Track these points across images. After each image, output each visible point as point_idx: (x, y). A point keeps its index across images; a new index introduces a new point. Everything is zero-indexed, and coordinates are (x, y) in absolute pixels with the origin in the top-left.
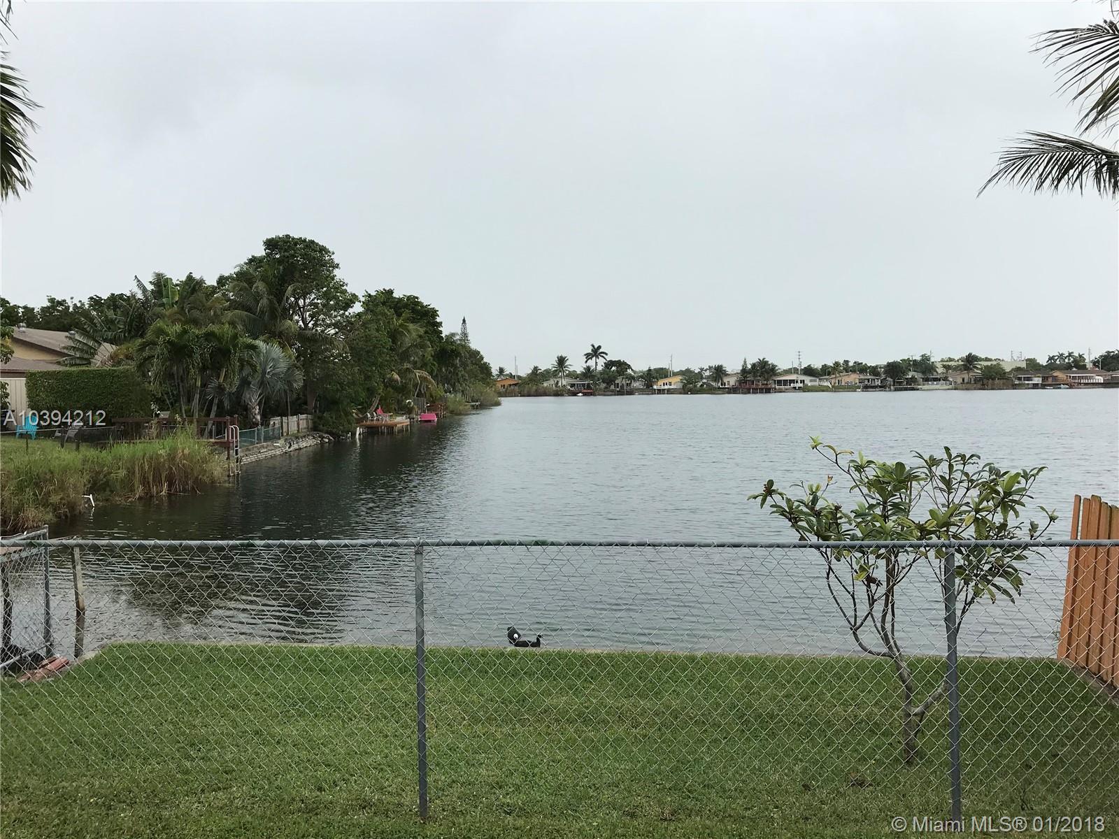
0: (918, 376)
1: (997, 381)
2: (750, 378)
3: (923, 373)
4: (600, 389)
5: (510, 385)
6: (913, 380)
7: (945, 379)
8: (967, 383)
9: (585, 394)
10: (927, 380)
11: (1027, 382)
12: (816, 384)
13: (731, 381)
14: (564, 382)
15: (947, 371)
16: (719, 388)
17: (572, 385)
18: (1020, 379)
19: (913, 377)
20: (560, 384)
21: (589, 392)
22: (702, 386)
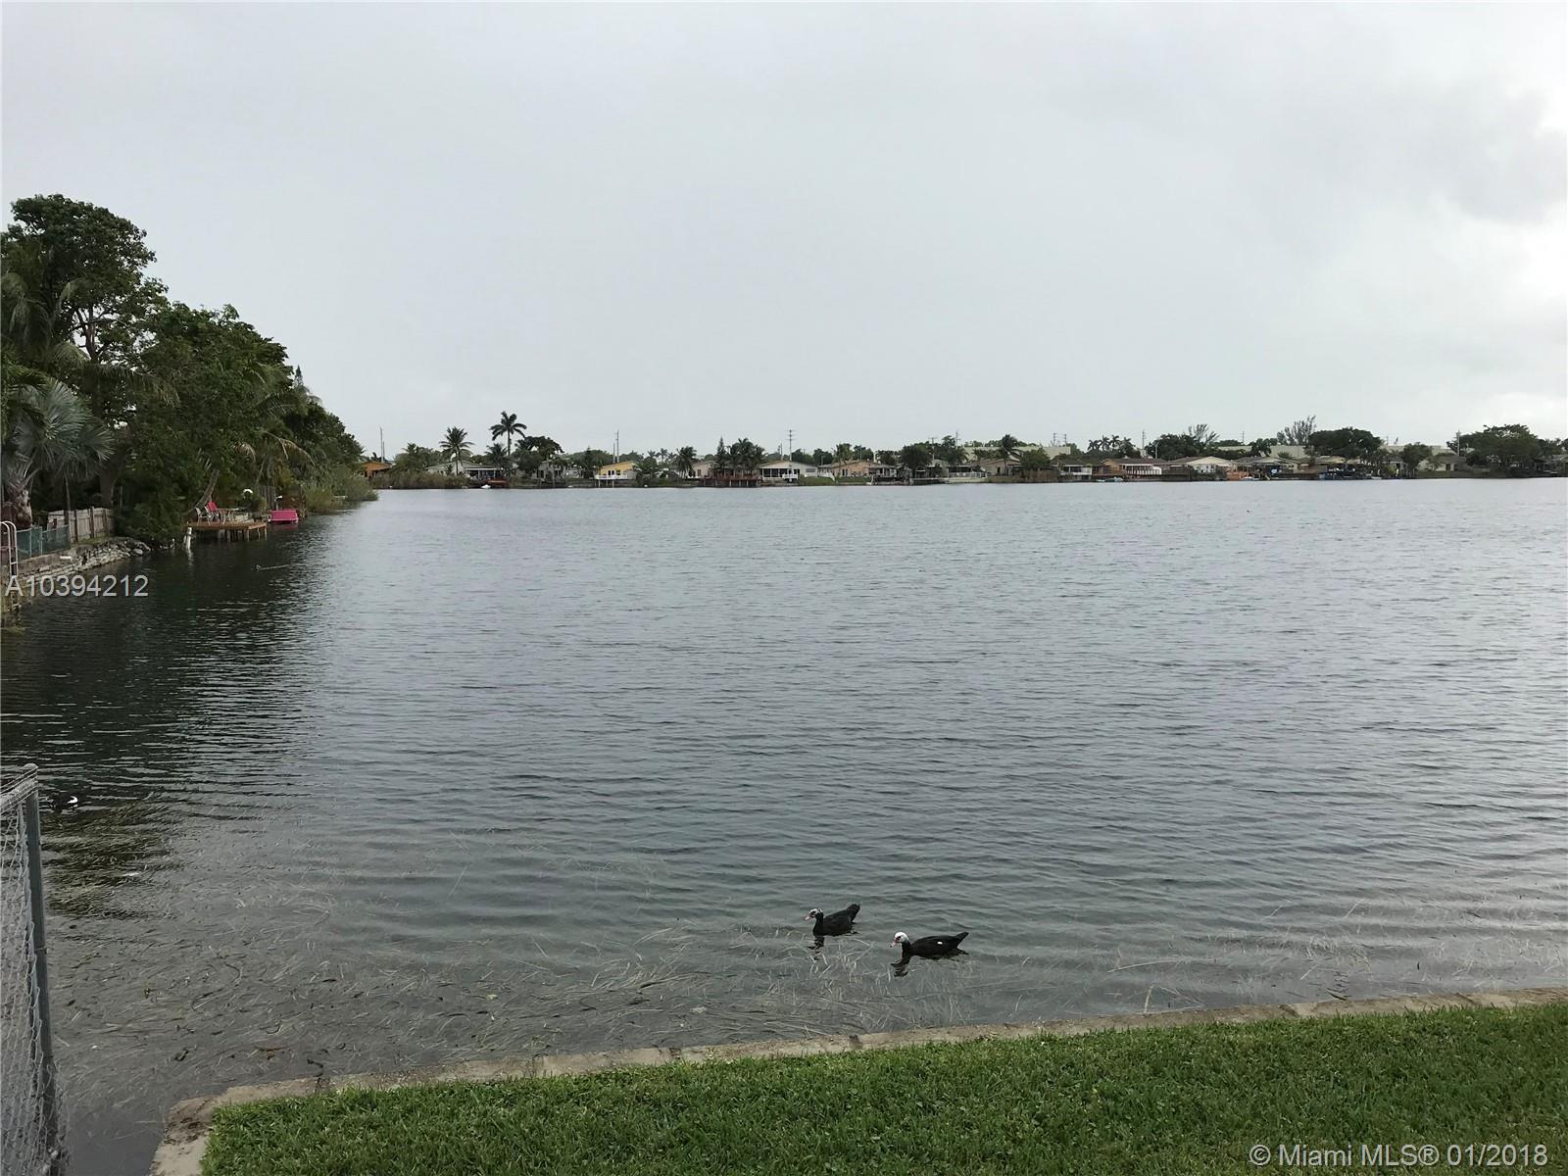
0: (944, 465)
1: (1040, 472)
2: (728, 466)
3: (950, 460)
4: (516, 480)
5: (377, 472)
6: (937, 470)
7: (977, 469)
8: (1004, 475)
9: (493, 486)
10: (954, 470)
11: (1075, 474)
12: (815, 474)
13: (704, 470)
14: (459, 468)
15: (979, 459)
16: (687, 479)
17: (473, 473)
18: (1066, 469)
19: (937, 466)
20: (454, 471)
21: (500, 482)
22: (663, 476)
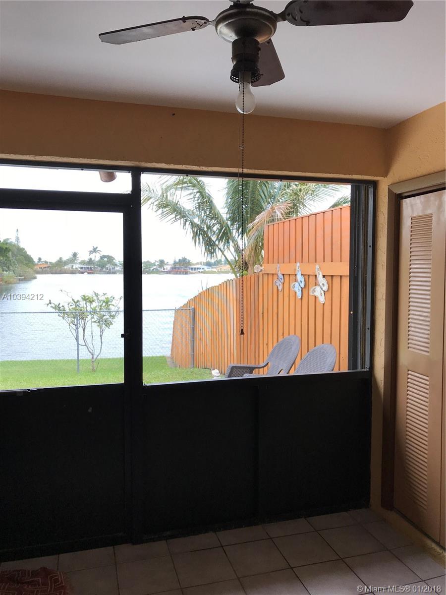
2: (178, 266)
4: (97, 271)
5: (45, 267)
9: (89, 273)
12: (210, 270)
13: (168, 268)
14: (76, 266)
16: (162, 271)
17: (82, 268)
20: (74, 267)
22: (153, 270)
